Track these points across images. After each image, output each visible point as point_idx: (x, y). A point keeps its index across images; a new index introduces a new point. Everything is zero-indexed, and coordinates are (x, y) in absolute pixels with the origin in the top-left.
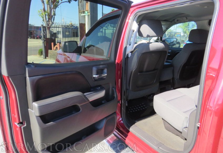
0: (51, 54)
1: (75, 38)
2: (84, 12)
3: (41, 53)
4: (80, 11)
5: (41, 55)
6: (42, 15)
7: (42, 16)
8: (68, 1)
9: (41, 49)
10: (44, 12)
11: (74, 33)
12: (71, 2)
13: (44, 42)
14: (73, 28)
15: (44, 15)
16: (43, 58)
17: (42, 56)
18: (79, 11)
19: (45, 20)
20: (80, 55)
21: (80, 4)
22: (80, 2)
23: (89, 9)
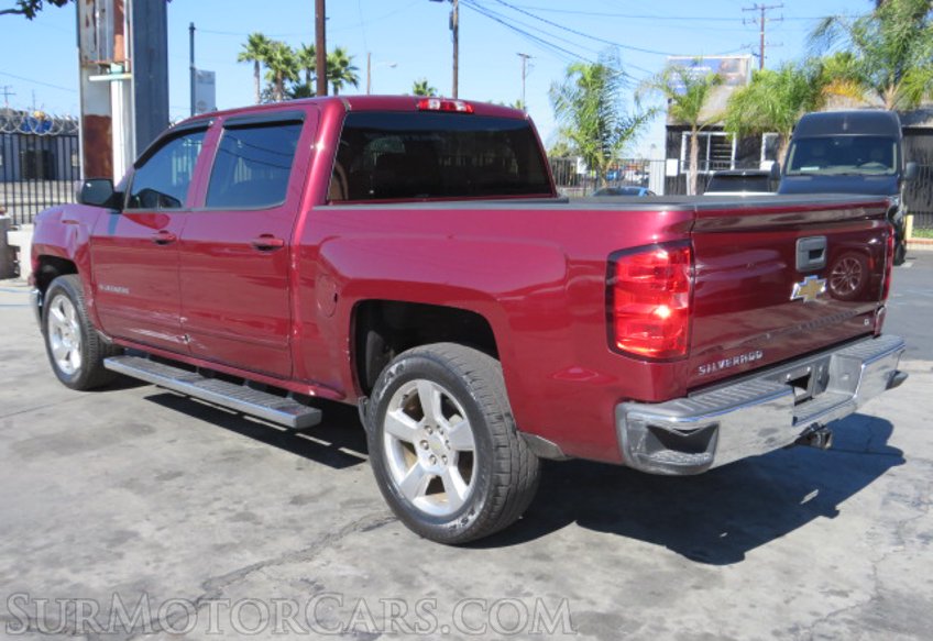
1: (40, 184)
2: (105, 68)
8: (20, 8)
11: (30, 156)
12: (38, 13)
14: (34, 135)
20: (120, 212)
21: (87, 32)
22: (87, 24)
23: (126, 57)
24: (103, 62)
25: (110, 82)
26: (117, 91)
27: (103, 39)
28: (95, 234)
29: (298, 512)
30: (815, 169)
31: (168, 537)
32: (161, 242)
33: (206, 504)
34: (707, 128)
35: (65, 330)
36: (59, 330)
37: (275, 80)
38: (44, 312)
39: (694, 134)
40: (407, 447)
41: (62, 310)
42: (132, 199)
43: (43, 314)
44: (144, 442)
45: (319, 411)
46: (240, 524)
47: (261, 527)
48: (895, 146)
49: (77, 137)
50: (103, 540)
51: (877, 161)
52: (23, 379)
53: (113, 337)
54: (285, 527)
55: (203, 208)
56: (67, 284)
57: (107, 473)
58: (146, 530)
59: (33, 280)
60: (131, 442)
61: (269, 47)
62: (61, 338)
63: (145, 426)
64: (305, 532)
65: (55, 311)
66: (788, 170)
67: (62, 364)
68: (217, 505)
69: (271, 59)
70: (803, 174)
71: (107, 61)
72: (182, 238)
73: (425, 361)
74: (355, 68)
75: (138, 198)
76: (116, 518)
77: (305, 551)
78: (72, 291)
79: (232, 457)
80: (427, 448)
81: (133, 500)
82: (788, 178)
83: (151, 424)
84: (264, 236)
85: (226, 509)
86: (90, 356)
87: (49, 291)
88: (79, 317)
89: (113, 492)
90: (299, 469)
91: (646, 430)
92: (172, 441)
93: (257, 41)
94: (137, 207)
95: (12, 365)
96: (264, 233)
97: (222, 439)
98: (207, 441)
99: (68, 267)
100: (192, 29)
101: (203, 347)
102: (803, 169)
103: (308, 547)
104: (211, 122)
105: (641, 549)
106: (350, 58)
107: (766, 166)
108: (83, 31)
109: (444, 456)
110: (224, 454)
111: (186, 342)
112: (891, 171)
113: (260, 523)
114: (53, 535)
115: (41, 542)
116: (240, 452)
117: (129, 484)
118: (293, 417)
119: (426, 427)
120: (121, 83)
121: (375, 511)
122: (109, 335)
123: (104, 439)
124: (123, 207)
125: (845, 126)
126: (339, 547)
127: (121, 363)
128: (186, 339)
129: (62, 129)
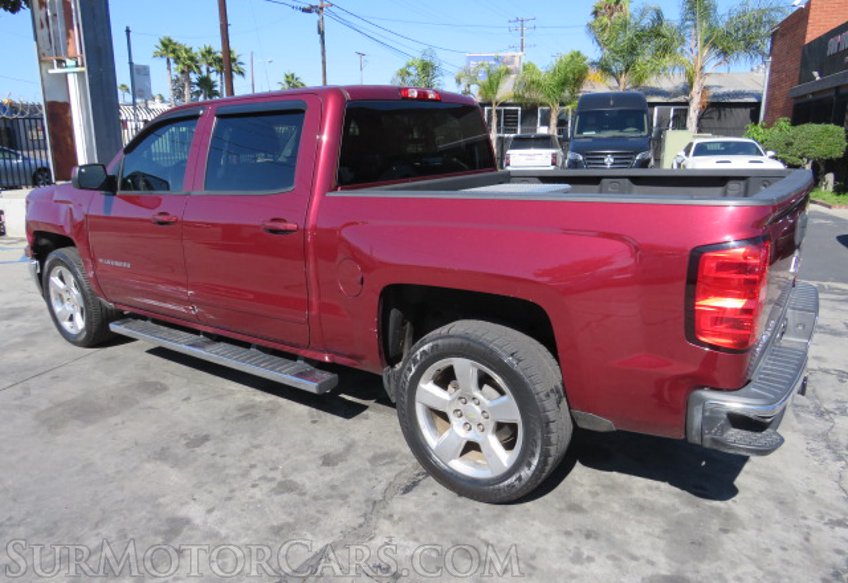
2: (60, 62)
4: (43, 59)
18: (40, 58)
20: (114, 194)
21: (43, 33)
22: (42, 26)
23: (78, 53)
24: (59, 58)
25: (66, 74)
26: (73, 81)
27: (57, 39)
28: (90, 213)
29: (335, 475)
30: (592, 133)
31: (222, 522)
32: (162, 223)
33: (245, 474)
34: (503, 104)
35: (66, 296)
36: (60, 295)
37: (183, 72)
38: (44, 279)
39: (494, 108)
40: (439, 415)
41: (62, 278)
42: (124, 181)
43: (43, 280)
44: (160, 401)
45: (336, 375)
46: (286, 497)
47: (307, 498)
48: (645, 117)
49: (42, 119)
50: (157, 533)
51: (633, 126)
52: (30, 339)
53: (115, 303)
54: (329, 497)
55: (201, 192)
56: (66, 257)
57: (136, 444)
58: (195, 512)
59: (30, 252)
60: (149, 402)
61: (178, 48)
62: (62, 302)
63: (156, 383)
64: (352, 499)
65: (55, 280)
66: (575, 135)
67: (67, 325)
68: (255, 474)
69: (178, 58)
70: (586, 137)
71: (63, 57)
72: (185, 219)
73: (466, 342)
74: (241, 63)
75: (129, 181)
76: (161, 500)
77: (361, 526)
78: (71, 263)
79: (248, 412)
80: (461, 416)
81: (173, 477)
82: (577, 140)
83: (163, 381)
84: (274, 220)
85: (264, 478)
86: (93, 319)
87: (47, 263)
88: (79, 285)
89: (149, 466)
90: (314, 422)
91: (725, 416)
92: (187, 399)
93: (167, 42)
94: (130, 189)
95: (16, 323)
96: (276, 217)
97: (231, 393)
98: (220, 397)
99: (64, 241)
100: (128, 31)
101: (212, 317)
102: (585, 134)
103: (362, 520)
104: (201, 112)
105: (650, 488)
106: (238, 56)
107: (542, 130)
108: (39, 31)
109: (479, 424)
110: (240, 410)
111: (193, 312)
112: (645, 133)
113: (304, 494)
114: (104, 531)
115: (94, 543)
116: (253, 406)
117: (163, 455)
118: (316, 384)
119: (460, 398)
120: (76, 75)
121: (404, 467)
122: (111, 302)
123: (123, 402)
124: (116, 189)
125: (612, 103)
126: (391, 516)
127: (126, 327)
128: (194, 310)
129: (28, 113)
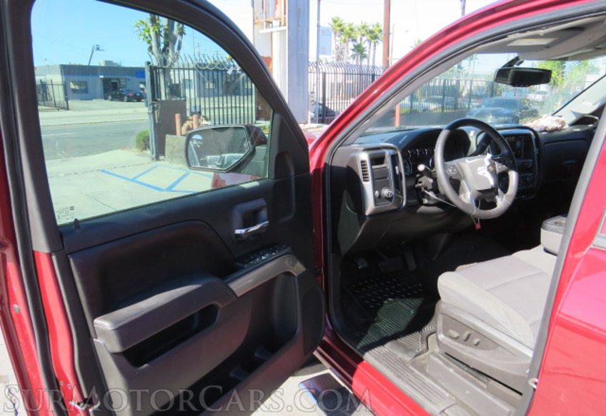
0: (174, 147)
2: (268, 24)
3: (144, 144)
4: (256, 21)
5: (145, 149)
6: (147, 34)
7: (147, 38)
9: (144, 133)
10: (152, 25)
13: (153, 113)
15: (152, 34)
16: (150, 159)
17: (148, 152)
18: (254, 21)
19: (154, 49)
21: (258, 1)
23: (283, 14)
25: (272, 33)
26: (276, 38)
27: (267, 4)
37: (345, 41)
61: (343, 23)
71: (270, 19)
93: (336, 19)
120: (279, 33)
